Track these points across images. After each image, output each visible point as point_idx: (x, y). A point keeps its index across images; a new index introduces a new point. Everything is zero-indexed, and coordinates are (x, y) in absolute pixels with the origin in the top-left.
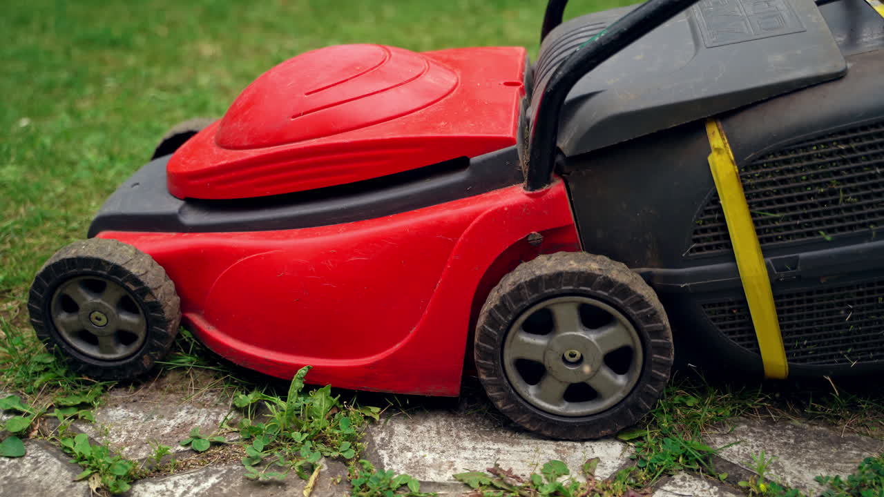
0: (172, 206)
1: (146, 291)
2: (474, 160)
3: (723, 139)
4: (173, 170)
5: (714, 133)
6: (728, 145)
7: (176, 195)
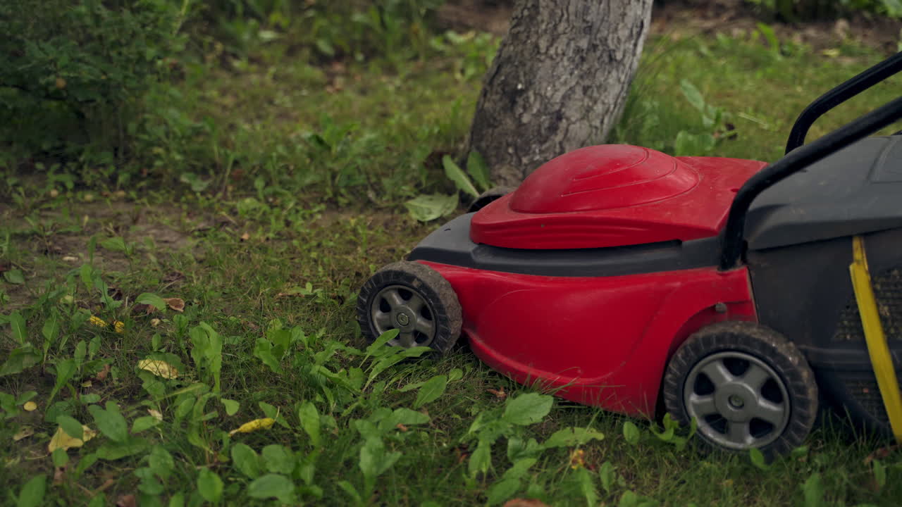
0: (469, 247)
1: (441, 308)
2: (686, 243)
3: (862, 253)
4: (475, 222)
5: (857, 249)
6: (865, 259)
7: (474, 241)
